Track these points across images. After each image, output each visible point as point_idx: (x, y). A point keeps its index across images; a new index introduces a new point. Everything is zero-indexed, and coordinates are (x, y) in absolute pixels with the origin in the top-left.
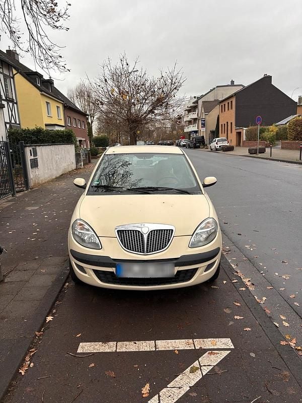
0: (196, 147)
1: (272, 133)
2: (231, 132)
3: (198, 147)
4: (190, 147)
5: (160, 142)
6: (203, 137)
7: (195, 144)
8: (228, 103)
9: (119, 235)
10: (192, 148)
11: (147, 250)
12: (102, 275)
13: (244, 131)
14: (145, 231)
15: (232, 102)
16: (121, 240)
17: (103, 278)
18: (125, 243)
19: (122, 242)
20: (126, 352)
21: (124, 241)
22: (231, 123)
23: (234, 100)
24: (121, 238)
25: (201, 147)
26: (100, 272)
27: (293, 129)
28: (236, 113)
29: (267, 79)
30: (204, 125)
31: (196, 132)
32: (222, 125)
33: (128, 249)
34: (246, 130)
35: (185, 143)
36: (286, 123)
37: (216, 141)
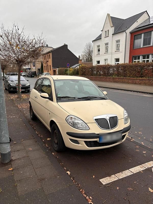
0: (32, 77)
1: (71, 71)
2: (50, 70)
3: (33, 77)
4: (28, 77)
5: (8, 73)
6: (35, 72)
7: (32, 75)
8: (48, 56)
9: (96, 121)
10: (30, 77)
11: (111, 128)
12: (89, 144)
13: (57, 70)
14: (108, 118)
15: (50, 55)
16: (98, 124)
17: (89, 145)
18: (100, 125)
19: (99, 125)
20: (123, 178)
21: (100, 124)
22: (50, 66)
23: (51, 54)
24: (98, 123)
25: (35, 77)
26: (88, 142)
27: (81, 70)
28: (52, 61)
29: (65, 46)
30: (34, 66)
31: (30, 69)
32: (45, 66)
33: (102, 128)
34: (58, 69)
35: (24, 74)
36: (75, 67)
37: (45, 74)
